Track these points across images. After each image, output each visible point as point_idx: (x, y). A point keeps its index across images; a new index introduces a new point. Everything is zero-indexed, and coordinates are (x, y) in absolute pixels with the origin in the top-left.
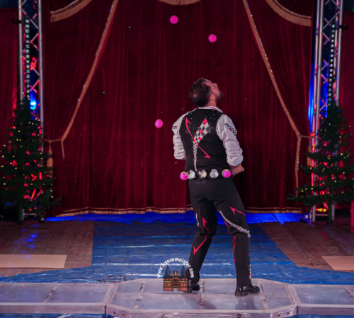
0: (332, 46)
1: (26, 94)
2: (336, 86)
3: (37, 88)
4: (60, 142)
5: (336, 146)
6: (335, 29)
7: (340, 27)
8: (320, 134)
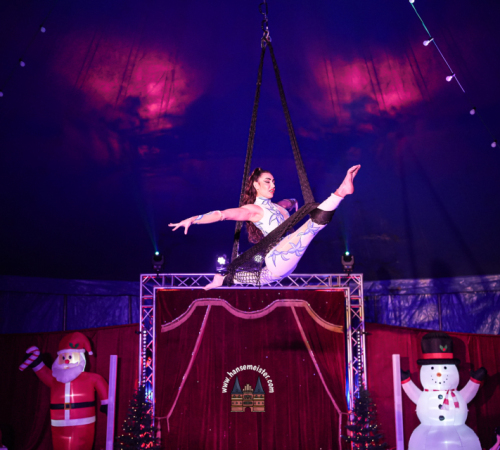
0: (359, 347)
1: (142, 384)
2: (365, 376)
3: (151, 379)
5: (366, 420)
6: (360, 334)
7: (364, 333)
8: (354, 411)
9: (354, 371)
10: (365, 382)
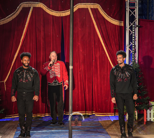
0: (134, 35)
2: (137, 54)
4: (4, 82)
6: (135, 27)
7: (137, 26)
9: (130, 52)
10: (137, 58)
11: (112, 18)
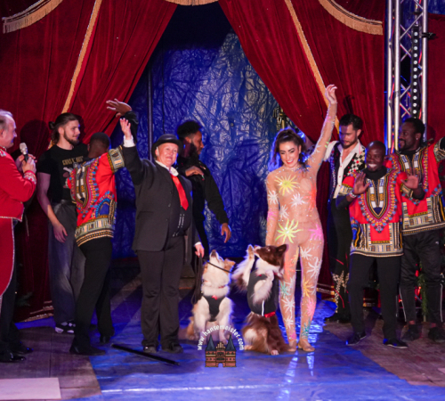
0: (415, 62)
6: (418, 38)
7: (425, 35)
9: (401, 112)
11: (347, 12)
